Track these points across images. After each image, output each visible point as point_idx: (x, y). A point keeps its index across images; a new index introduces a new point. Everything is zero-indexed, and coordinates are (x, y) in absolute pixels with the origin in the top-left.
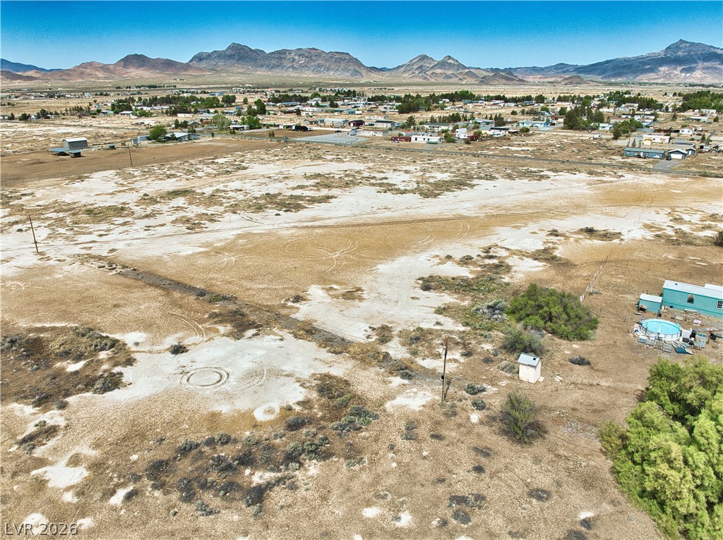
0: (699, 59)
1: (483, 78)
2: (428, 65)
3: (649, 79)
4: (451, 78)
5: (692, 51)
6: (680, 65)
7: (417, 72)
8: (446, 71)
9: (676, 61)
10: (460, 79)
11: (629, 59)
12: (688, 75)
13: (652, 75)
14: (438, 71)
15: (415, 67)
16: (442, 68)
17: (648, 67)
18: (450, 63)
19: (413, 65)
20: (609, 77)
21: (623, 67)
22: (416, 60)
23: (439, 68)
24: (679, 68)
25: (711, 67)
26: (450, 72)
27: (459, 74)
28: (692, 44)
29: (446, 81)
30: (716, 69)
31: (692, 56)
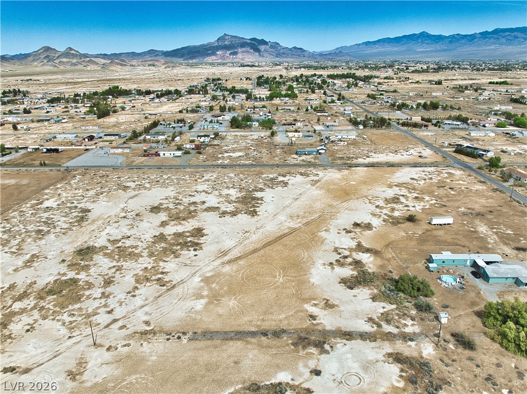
0: (238, 46)
1: (103, 65)
2: (54, 55)
3: (213, 60)
4: (77, 65)
5: (233, 41)
6: (228, 50)
7: (45, 61)
8: (71, 60)
9: (226, 48)
10: (84, 66)
11: (196, 46)
12: (234, 56)
13: (213, 57)
14: (65, 60)
15: (42, 57)
16: (67, 58)
17: (210, 52)
18: (73, 54)
19: (39, 54)
20: (187, 59)
21: (195, 52)
22: (42, 51)
23: (64, 57)
24: (228, 52)
25: (246, 51)
26: (74, 61)
27: (82, 62)
28: (232, 36)
29: (73, 68)
30: (249, 52)
31: (233, 44)
